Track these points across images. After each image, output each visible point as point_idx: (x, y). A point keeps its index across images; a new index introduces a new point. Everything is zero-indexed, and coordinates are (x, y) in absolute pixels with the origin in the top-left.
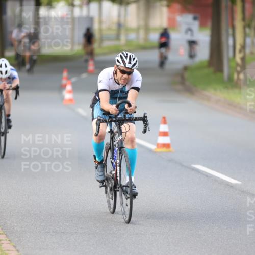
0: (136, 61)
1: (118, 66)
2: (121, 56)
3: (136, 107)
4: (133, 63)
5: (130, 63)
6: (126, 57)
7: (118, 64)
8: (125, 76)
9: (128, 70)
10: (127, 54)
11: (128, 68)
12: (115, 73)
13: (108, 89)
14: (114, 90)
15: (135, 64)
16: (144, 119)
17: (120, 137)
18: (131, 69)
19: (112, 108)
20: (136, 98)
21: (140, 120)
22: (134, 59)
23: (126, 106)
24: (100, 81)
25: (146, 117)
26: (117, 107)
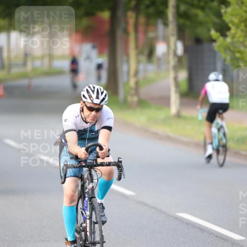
0: (106, 96)
1: (84, 102)
2: (87, 90)
3: (109, 150)
4: (101, 97)
5: (97, 98)
6: (93, 92)
7: (84, 99)
8: (94, 113)
9: (97, 107)
10: (94, 88)
11: (96, 104)
12: (82, 110)
13: (75, 128)
14: (82, 129)
15: (104, 99)
16: (119, 165)
17: (91, 185)
18: (99, 104)
19: (81, 152)
20: (108, 139)
21: (114, 165)
22: (102, 93)
23: (98, 149)
24: (66, 120)
25: (121, 162)
26: (87, 150)
